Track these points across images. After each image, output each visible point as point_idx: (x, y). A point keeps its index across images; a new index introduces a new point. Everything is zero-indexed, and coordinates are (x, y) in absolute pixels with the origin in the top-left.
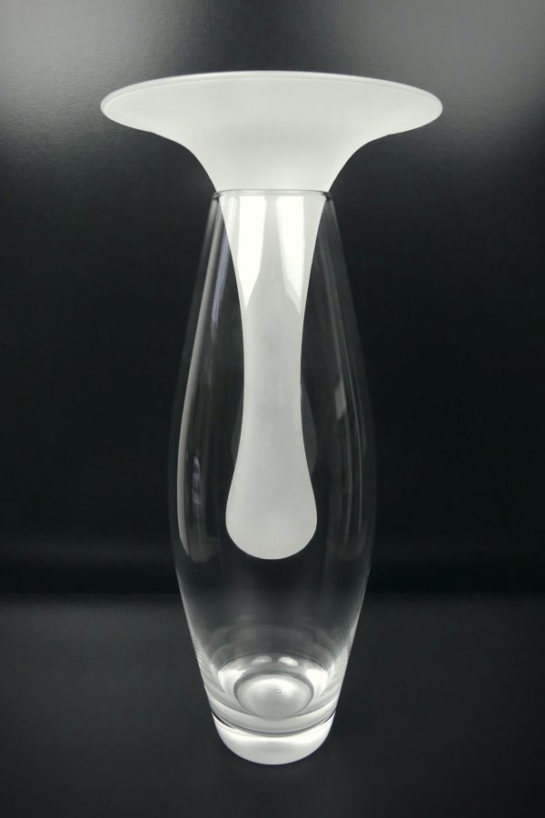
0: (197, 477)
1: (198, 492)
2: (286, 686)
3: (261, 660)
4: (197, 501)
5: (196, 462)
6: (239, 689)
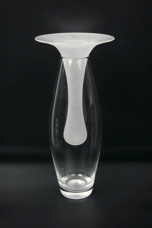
0: (57, 124)
1: (57, 129)
2: (80, 182)
3: (73, 175)
4: (57, 132)
5: (57, 120)
6: (67, 182)
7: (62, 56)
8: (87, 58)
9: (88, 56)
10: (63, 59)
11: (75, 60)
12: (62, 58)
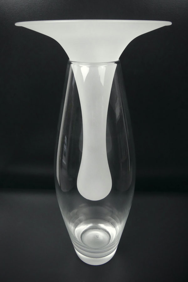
7: (71, 60)
8: (116, 62)
9: (117, 59)
10: (72, 65)
11: (93, 66)
12: (70, 63)
